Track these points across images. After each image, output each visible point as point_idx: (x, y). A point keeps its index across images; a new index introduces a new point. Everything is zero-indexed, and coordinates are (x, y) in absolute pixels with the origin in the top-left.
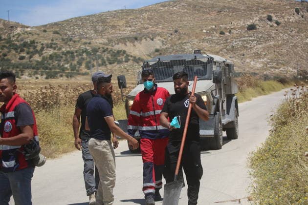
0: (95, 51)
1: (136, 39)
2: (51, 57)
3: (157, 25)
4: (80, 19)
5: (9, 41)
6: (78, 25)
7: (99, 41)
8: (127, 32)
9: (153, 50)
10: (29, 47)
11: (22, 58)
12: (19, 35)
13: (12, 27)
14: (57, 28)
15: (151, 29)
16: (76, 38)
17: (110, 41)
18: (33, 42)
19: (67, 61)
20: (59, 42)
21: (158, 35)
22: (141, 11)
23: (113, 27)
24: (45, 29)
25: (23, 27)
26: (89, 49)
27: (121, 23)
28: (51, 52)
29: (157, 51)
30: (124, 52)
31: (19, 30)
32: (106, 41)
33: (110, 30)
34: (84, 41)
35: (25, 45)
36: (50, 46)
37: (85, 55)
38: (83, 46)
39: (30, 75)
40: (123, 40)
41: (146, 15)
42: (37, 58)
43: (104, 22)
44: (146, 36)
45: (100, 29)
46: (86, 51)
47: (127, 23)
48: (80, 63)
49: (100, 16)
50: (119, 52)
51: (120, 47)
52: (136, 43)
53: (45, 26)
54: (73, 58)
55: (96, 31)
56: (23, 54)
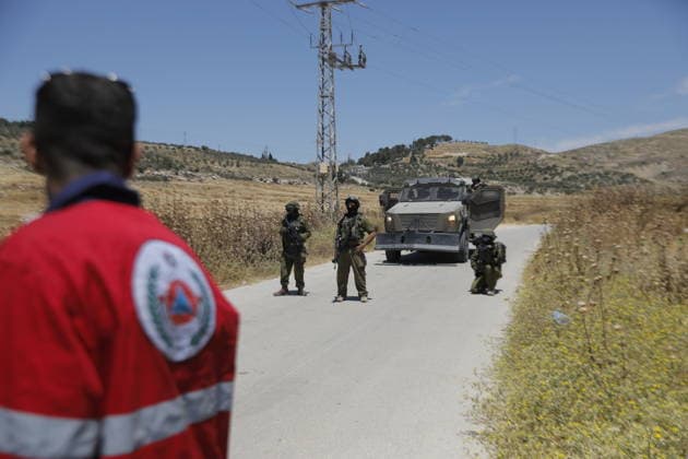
0: (607, 173)
1: (643, 163)
2: (569, 179)
3: (664, 150)
4: (595, 146)
5: (535, 165)
6: (592, 152)
7: (610, 165)
8: (637, 157)
9: (659, 172)
10: (550, 170)
11: (545, 179)
12: (543, 160)
13: (538, 154)
14: (575, 154)
15: (658, 154)
16: (591, 163)
17: (620, 165)
18: (554, 166)
19: (582, 182)
20: (576, 166)
21: (665, 160)
22: (651, 139)
23: (624, 153)
24: (564, 155)
25: (547, 153)
26: (601, 171)
27: (632, 149)
28: (569, 174)
29: (663, 173)
30: (632, 175)
31: (543, 156)
32: (616, 165)
33: (622, 156)
34: (598, 165)
35: (548, 168)
36: (568, 169)
37: (598, 177)
38: (597, 170)
39: (552, 193)
40: (633, 164)
41: (654, 143)
42: (558, 179)
43: (616, 149)
44: (653, 161)
45: (612, 154)
46: (599, 175)
47: (637, 150)
48: (593, 183)
49: (613, 143)
50: (629, 175)
51: (630, 170)
52: (644, 167)
53: (565, 153)
54: (588, 178)
55: (609, 157)
56: (547, 176)
